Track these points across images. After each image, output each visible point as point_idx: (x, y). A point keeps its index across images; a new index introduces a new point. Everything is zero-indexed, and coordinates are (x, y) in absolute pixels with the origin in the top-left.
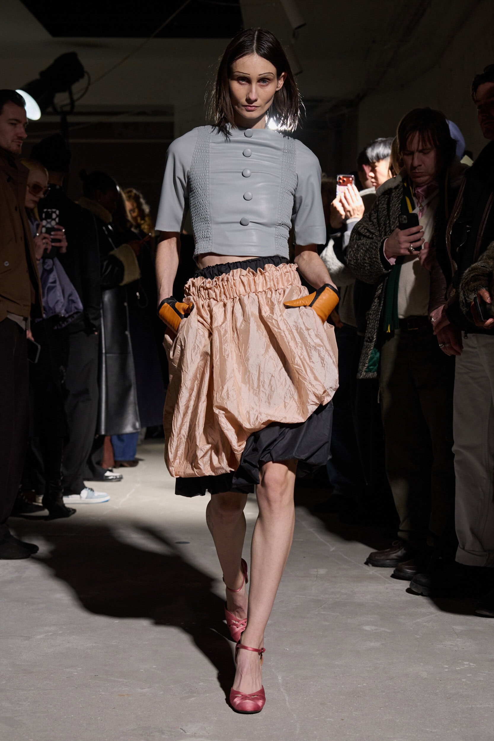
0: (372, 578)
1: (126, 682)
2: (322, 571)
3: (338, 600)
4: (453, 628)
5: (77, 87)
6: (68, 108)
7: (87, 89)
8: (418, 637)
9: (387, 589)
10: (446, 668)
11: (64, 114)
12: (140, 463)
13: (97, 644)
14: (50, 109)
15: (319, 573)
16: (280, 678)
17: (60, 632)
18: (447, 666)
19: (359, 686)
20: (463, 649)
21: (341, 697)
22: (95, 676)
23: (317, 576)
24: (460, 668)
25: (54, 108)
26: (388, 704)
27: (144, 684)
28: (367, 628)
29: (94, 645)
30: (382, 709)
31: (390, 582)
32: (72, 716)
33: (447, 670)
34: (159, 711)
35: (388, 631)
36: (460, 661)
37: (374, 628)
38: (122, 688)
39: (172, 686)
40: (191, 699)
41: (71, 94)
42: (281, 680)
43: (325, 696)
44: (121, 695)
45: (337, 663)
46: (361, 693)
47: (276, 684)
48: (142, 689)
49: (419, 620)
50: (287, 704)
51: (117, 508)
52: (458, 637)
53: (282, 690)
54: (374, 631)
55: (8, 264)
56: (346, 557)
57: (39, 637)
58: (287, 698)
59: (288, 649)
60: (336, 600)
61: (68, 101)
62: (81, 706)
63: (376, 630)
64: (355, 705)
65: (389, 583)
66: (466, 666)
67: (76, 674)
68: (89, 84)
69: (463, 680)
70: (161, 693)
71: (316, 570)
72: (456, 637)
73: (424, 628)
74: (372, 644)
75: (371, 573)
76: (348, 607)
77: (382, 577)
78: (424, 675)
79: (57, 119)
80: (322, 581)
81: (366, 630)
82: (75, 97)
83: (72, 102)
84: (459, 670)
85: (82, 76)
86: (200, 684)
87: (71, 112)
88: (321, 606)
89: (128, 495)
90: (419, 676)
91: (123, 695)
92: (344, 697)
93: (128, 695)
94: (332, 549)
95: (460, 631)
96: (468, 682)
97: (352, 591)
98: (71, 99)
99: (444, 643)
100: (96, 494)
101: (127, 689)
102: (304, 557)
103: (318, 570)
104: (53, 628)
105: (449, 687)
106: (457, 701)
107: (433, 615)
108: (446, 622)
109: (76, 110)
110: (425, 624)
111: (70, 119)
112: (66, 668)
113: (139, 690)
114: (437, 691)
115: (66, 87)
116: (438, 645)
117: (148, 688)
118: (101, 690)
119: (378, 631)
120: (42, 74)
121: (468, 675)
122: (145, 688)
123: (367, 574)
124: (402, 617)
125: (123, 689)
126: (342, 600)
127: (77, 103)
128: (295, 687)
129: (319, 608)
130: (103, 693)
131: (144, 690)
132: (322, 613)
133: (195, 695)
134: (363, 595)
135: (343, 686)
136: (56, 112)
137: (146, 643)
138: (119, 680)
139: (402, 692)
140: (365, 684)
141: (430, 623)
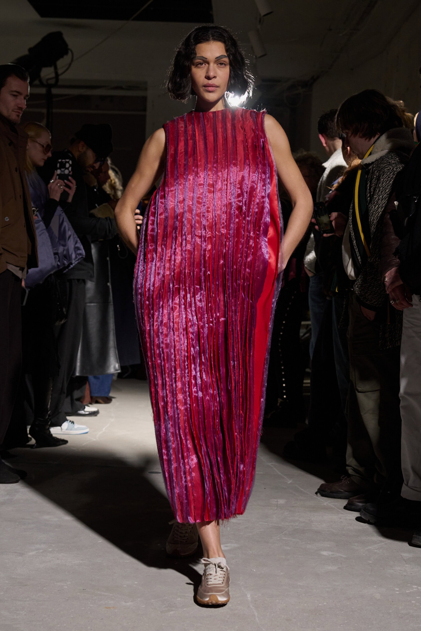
0: (326, 509)
1: (111, 596)
2: (281, 501)
3: (297, 528)
4: (401, 556)
5: (62, 63)
6: (53, 82)
7: (70, 64)
8: (371, 562)
9: (340, 519)
10: (397, 591)
11: (49, 87)
12: (113, 400)
13: (84, 562)
14: (37, 82)
15: (279, 503)
16: (249, 596)
17: (50, 550)
18: (398, 589)
19: (320, 604)
20: (412, 574)
21: (305, 614)
22: (83, 589)
23: (277, 506)
24: (409, 591)
25: (41, 81)
26: (346, 622)
27: (127, 598)
28: (325, 553)
29: (81, 562)
30: (342, 626)
31: (343, 512)
32: (65, 625)
33: (398, 593)
34: (142, 622)
35: (343, 556)
36: (409, 585)
37: (330, 553)
38: (108, 601)
39: (153, 601)
40: (170, 613)
41: (56, 68)
42: (250, 597)
43: (290, 613)
44: (107, 608)
45: (299, 584)
46: (322, 611)
47: (246, 601)
48: (126, 602)
49: (370, 547)
50: (257, 619)
51: (94, 440)
52: (406, 563)
53: (251, 607)
54: (331, 556)
55: (8, 220)
56: (302, 489)
57: (31, 554)
58: (256, 614)
59: (255, 570)
60: (296, 527)
61: (53, 75)
62: (72, 617)
63: (333, 555)
64: (318, 621)
65: (342, 514)
66: (414, 589)
67: (66, 587)
68: (72, 60)
69: (413, 602)
70: (143, 606)
71: (276, 500)
72: (405, 563)
73: (375, 554)
74: (330, 568)
75: (325, 504)
76: (306, 534)
77: (336, 508)
78: (378, 596)
79: (43, 91)
80: (282, 510)
81: (324, 555)
82: (60, 72)
83: (57, 75)
84: (409, 592)
85: (67, 53)
86: (178, 599)
87: (56, 85)
88: (282, 533)
89: (104, 429)
90: (373, 597)
91: (109, 608)
92: (307, 614)
93: (113, 607)
94: (290, 482)
95: (408, 558)
96: (417, 604)
97: (309, 520)
98: (56, 73)
99: (394, 568)
100: (76, 426)
101: (112, 602)
102: (265, 488)
103: (278, 501)
104: (43, 546)
105: (400, 608)
106: (408, 621)
107: (383, 544)
108: (395, 549)
109: (60, 83)
110: (376, 551)
111: (55, 91)
112: (56, 582)
113: (124, 603)
114: (390, 611)
115: (52, 63)
116: (389, 570)
117: (132, 601)
118: (89, 603)
119: (334, 556)
120: (30, 50)
121: (417, 598)
122: (128, 602)
123: (322, 505)
124: (356, 544)
125: (110, 602)
126: (301, 528)
127: (60, 77)
128: (263, 605)
129: (280, 534)
130: (91, 605)
131: (128, 604)
132: (285, 539)
133: (174, 609)
134: (320, 523)
135: (305, 605)
136: (42, 85)
137: (128, 561)
138: (105, 594)
139: (359, 611)
140: (325, 604)
141: (381, 550)
